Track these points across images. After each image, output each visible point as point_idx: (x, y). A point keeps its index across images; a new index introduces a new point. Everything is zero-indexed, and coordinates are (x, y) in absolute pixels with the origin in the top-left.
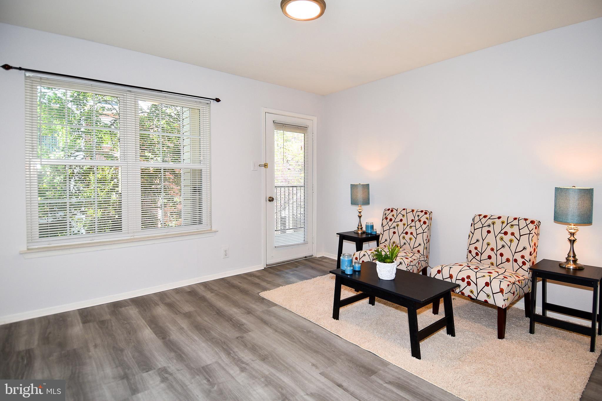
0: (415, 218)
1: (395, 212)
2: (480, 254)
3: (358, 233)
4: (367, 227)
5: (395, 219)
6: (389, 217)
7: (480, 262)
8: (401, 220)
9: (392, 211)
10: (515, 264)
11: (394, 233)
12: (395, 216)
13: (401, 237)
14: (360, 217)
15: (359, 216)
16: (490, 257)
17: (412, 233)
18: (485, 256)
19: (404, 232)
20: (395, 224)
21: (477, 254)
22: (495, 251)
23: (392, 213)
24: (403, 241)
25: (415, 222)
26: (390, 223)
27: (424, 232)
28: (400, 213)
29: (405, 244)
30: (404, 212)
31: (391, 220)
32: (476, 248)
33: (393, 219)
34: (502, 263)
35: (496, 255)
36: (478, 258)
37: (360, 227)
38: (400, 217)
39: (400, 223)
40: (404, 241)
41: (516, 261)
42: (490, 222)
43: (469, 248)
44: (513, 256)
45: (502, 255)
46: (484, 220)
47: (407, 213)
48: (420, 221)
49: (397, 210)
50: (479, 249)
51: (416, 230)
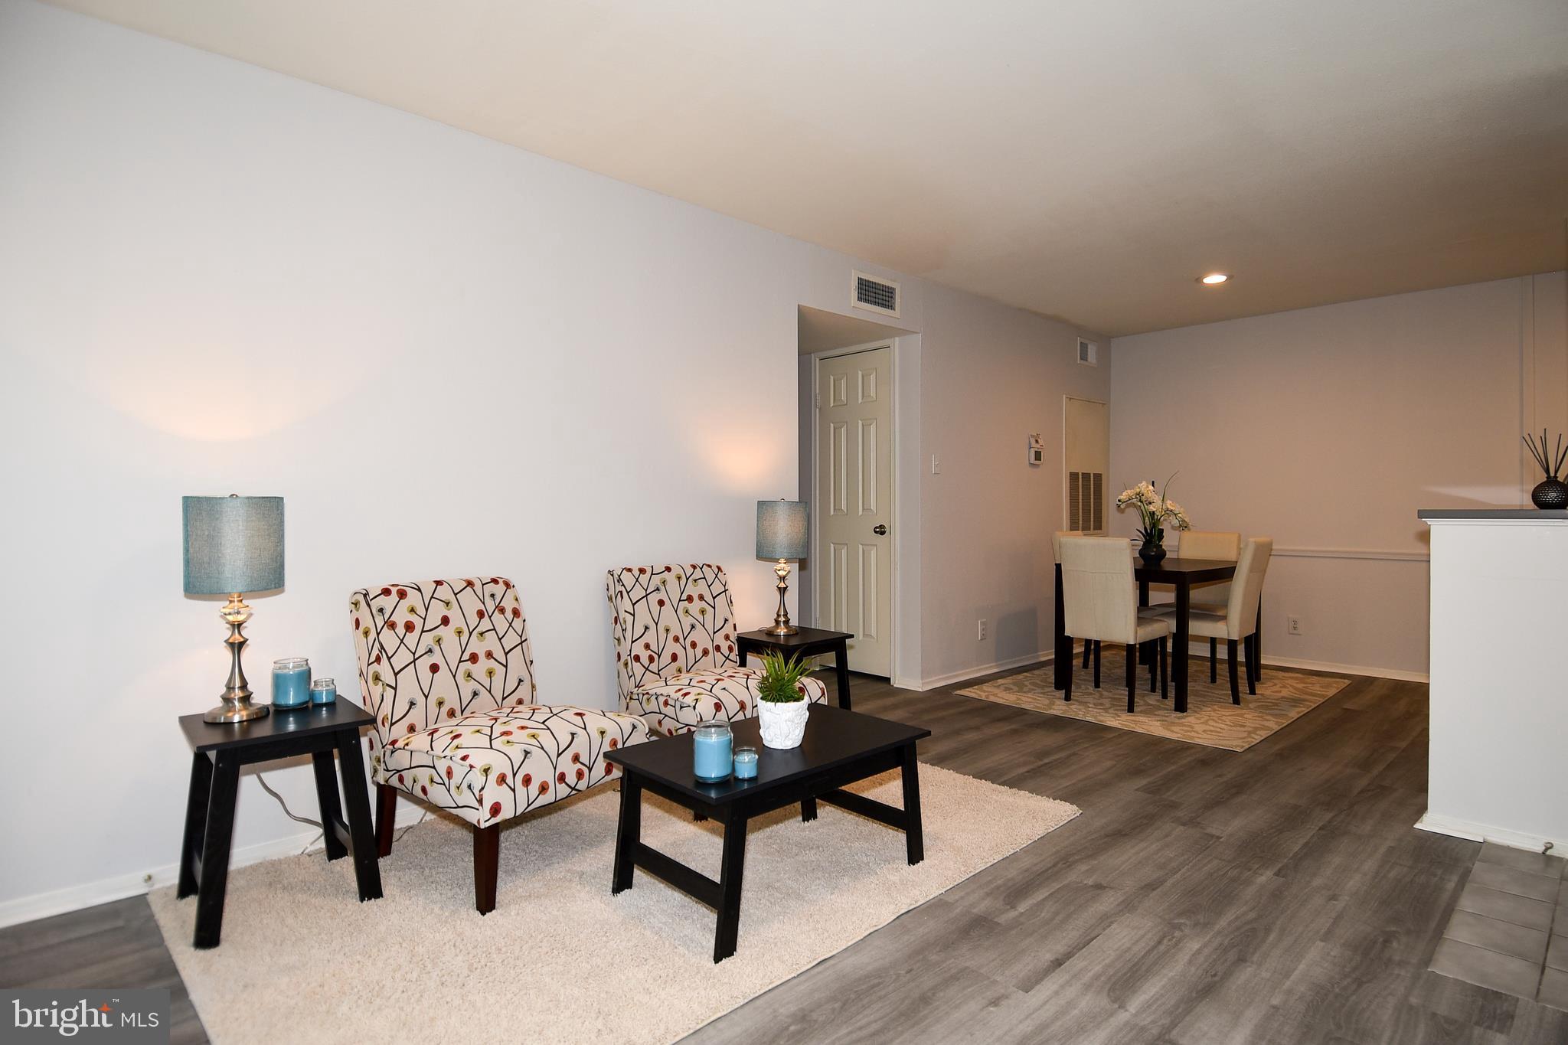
0: (484, 603)
1: (413, 597)
2: (656, 657)
3: (229, 725)
4: (279, 682)
5: (425, 619)
6: (401, 617)
7: (659, 674)
8: (445, 621)
9: (402, 594)
10: (718, 654)
11: (434, 668)
12: (421, 611)
13: (460, 676)
14: (237, 648)
15: (232, 645)
16: (674, 658)
17: (489, 655)
18: (666, 657)
19: (466, 656)
20: (428, 639)
21: (651, 659)
22: (681, 640)
23: (405, 604)
24: (467, 688)
25: (490, 617)
26: (411, 639)
27: (523, 639)
28: (432, 597)
29: (475, 694)
30: (444, 592)
31: (409, 627)
32: (647, 646)
33: (418, 623)
34: (696, 662)
35: (685, 649)
36: (654, 667)
37: (239, 688)
38: (437, 611)
39: (442, 631)
40: (472, 685)
41: (718, 648)
42: (656, 581)
43: (630, 651)
44: (713, 641)
45: (694, 645)
46: (643, 579)
47: (456, 594)
48: (502, 611)
49: (419, 590)
50: (654, 647)
51: (500, 639)
